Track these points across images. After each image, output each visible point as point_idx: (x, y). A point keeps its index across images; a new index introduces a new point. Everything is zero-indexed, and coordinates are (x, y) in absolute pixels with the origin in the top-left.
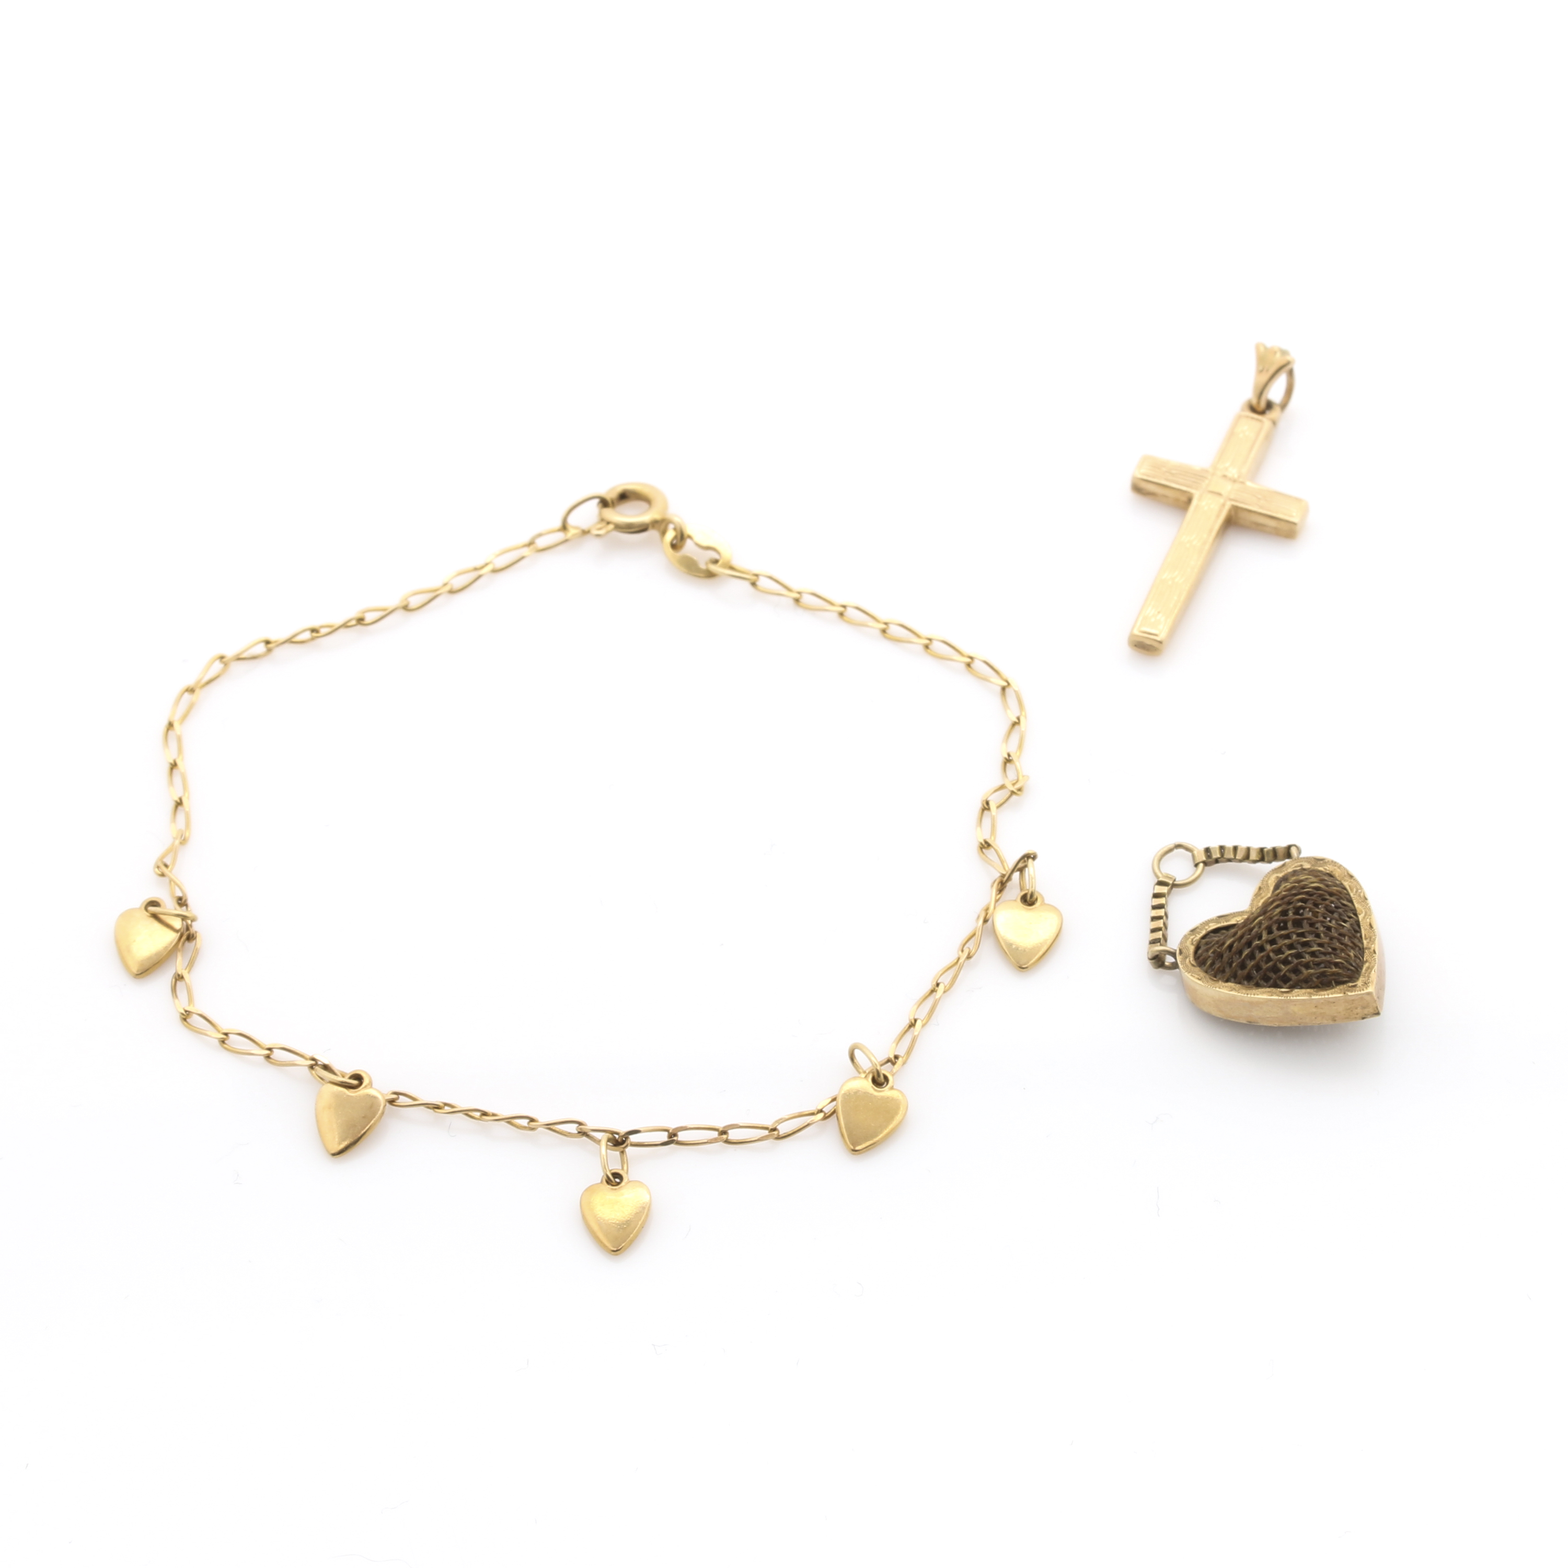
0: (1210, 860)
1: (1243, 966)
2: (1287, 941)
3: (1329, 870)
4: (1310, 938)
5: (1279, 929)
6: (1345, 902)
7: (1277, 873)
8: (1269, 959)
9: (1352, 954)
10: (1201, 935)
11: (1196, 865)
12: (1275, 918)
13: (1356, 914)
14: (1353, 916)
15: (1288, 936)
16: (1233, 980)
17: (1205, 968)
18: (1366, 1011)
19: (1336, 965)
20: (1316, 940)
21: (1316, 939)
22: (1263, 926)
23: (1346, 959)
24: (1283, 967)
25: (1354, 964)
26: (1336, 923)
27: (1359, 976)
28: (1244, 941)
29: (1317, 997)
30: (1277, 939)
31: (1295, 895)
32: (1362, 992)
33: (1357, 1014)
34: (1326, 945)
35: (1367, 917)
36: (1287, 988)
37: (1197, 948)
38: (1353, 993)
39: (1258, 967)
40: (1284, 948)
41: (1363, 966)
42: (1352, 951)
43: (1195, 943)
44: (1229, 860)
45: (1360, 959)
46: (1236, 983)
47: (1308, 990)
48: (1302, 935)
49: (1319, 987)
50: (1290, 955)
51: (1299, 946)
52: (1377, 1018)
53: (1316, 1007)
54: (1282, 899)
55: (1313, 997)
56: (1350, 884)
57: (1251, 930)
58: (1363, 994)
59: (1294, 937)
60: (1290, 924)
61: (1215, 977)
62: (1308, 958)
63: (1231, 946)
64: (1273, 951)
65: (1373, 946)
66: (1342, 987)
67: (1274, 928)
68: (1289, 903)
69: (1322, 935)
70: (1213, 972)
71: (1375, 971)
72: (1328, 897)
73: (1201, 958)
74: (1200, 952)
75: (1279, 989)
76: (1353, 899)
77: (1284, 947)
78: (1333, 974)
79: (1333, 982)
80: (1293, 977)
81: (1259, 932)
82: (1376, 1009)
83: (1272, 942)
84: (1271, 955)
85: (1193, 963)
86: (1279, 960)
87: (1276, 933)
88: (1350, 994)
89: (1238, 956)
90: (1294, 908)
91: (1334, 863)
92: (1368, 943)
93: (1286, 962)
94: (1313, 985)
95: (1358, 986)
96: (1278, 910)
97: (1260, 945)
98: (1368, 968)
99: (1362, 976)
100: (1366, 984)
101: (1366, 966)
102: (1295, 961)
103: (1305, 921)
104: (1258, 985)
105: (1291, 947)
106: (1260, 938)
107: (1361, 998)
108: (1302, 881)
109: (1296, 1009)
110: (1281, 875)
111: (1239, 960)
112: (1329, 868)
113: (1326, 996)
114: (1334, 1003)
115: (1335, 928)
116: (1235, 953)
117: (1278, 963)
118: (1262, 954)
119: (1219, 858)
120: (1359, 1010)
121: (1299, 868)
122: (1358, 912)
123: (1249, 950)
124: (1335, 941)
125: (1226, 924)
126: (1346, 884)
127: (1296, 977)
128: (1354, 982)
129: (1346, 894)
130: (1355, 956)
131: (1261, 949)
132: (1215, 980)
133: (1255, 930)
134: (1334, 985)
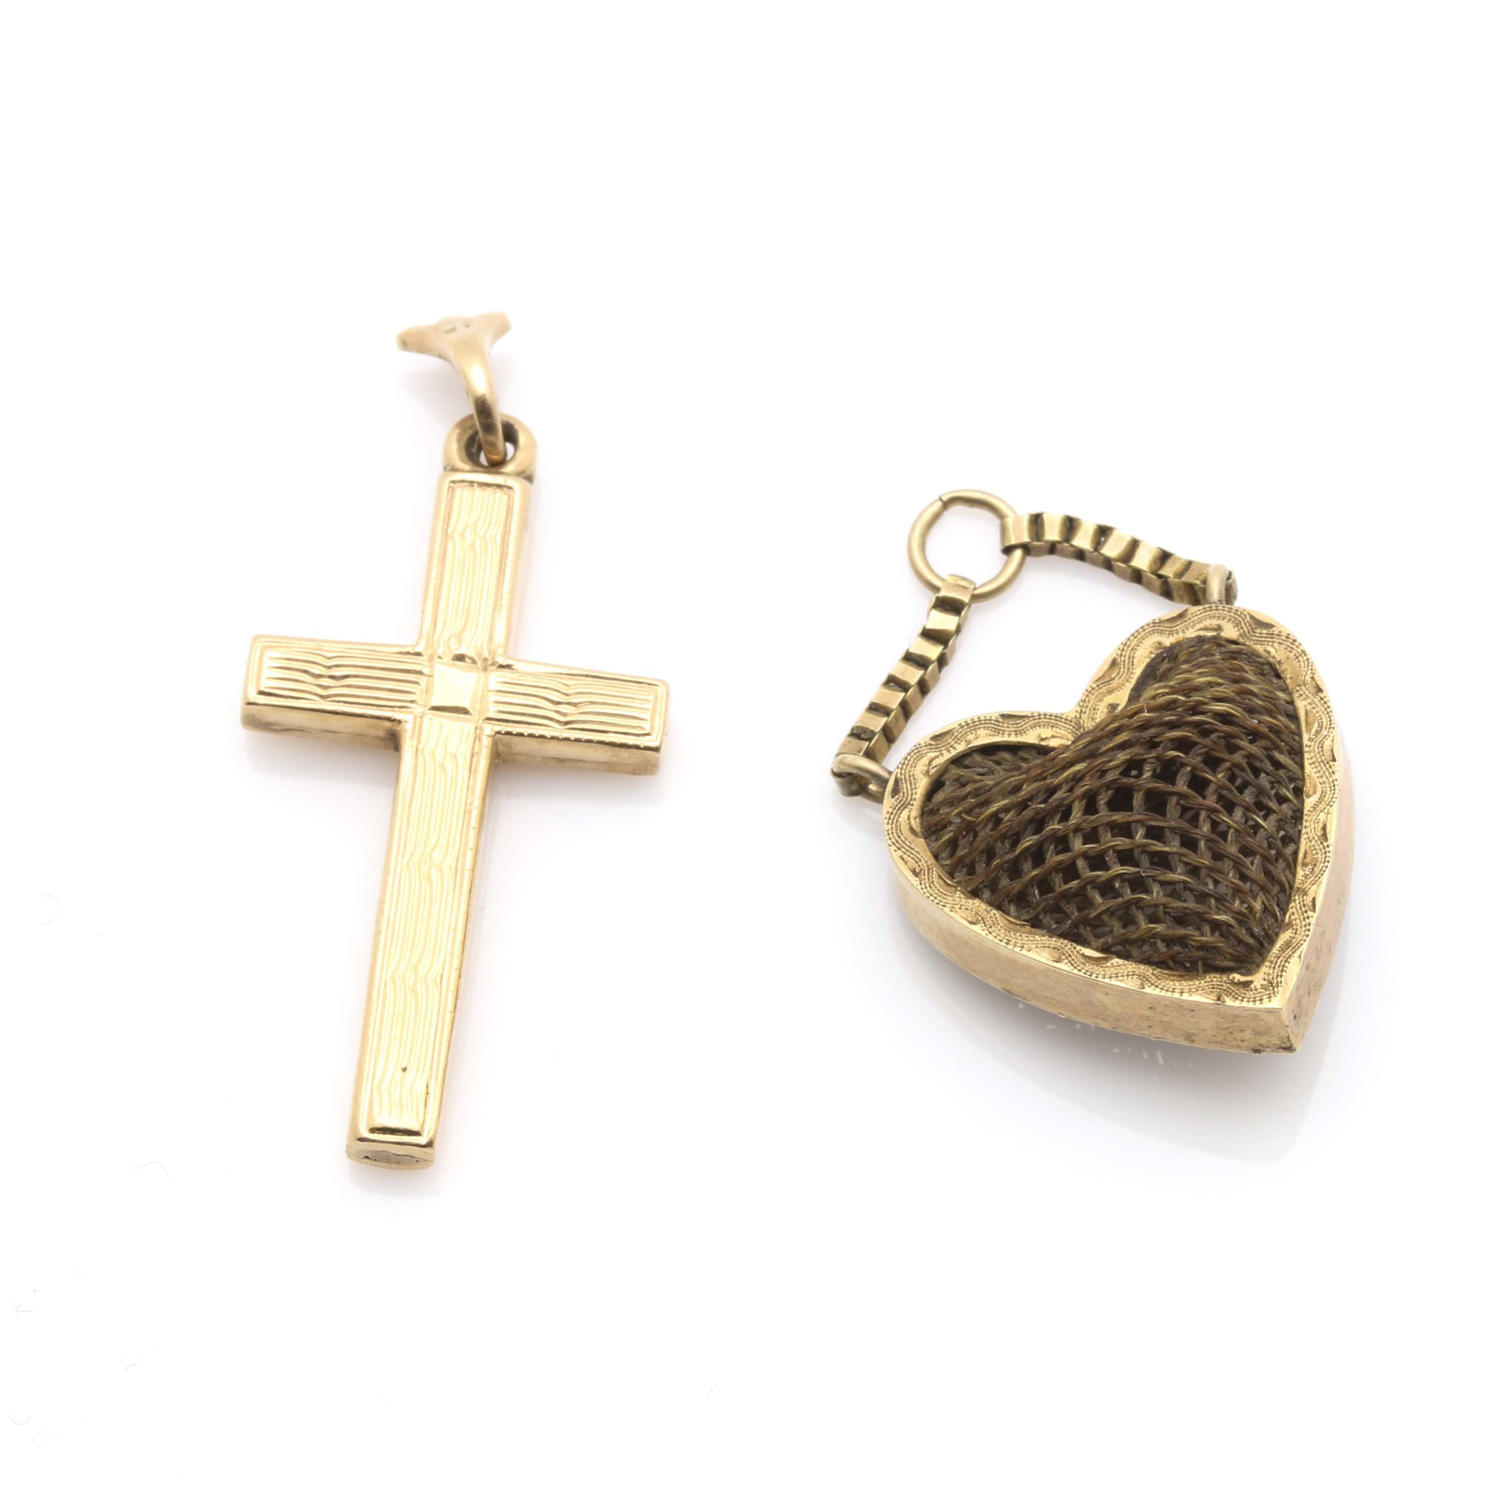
0: (1036, 543)
1: (1014, 871)
2: (1121, 842)
3: (1274, 657)
4: (1173, 846)
5: (1113, 806)
6: (1283, 758)
7: (1161, 632)
8: (1070, 871)
9: (1258, 906)
10: (954, 753)
11: (1008, 550)
12: (1110, 776)
13: (1299, 792)
14: (1290, 796)
15: (1125, 830)
16: (987, 894)
17: (935, 845)
18: (1263, 1040)
19: (1216, 926)
20: (1185, 855)
21: (1184, 851)
22: (1079, 791)
23: (1240, 918)
24: (1098, 899)
25: (1256, 930)
26: (1244, 814)
27: (1264, 959)
28: (1028, 814)
29: (1157, 992)
30: (1101, 830)
31: (1172, 726)
32: (1258, 1005)
33: (1242, 1041)
34: (1203, 873)
35: (1321, 806)
36: (1097, 949)
37: (936, 785)
38: (1237, 1004)
39: (1044, 885)
40: (1110, 857)
41: (1277, 935)
42: (1261, 897)
43: (932, 771)
44: (1080, 555)
45: (1275, 916)
46: (991, 904)
47: (1142, 968)
48: (1155, 833)
49: (1168, 967)
50: (1120, 876)
51: (1144, 860)
52: (1286, 1054)
53: (1151, 1008)
54: (1143, 727)
55: (1149, 990)
56: (1309, 707)
57: (1052, 791)
58: (1259, 1010)
59: (1140, 835)
60: (1138, 799)
61: (951, 875)
62: (1157, 894)
63: (996, 819)
64: (1085, 855)
65: (1314, 887)
66: (1214, 978)
67: (1102, 800)
68: (1152, 744)
69: (1202, 844)
70: (948, 862)
71: (1300, 957)
72: (1244, 743)
73: (935, 819)
74: (939, 797)
75: (1078, 948)
76: (1306, 749)
77: (1111, 852)
78: (1203, 947)
79: (1200, 963)
80: (1118, 929)
81: (1067, 802)
82: (1285, 1040)
83: (1092, 836)
84: (1081, 864)
85: (916, 824)
86: (1093, 882)
87: (1104, 814)
88: (1229, 1002)
89: (1007, 845)
90: (1158, 758)
91: (1290, 641)
92: (1306, 876)
93: (1107, 889)
94: (1154, 959)
95: (1252, 986)
96: (1122, 757)
97: (1060, 834)
98: (1288, 944)
99: (1267, 964)
100: (1271, 986)
101: (1284, 937)
102: (1128, 894)
103: (1174, 799)
104: (1035, 924)
105: (1125, 857)
106: (1066, 815)
107: (1254, 1015)
108: (1197, 689)
109: (1108, 1001)
110: (1168, 641)
111: (1010, 856)
112: (1275, 652)
113: (1176, 995)
114: (1192, 1011)
115: (1236, 830)
116: (1003, 837)
117: (1089, 887)
118: (1060, 857)
119: (1059, 542)
120: (1247, 1035)
121: (1210, 634)
122: (1308, 788)
123: (1035, 837)
124: (1227, 864)
125: (1013, 739)
126: (1301, 705)
127: (1122, 931)
128: (1249, 972)
129: (1293, 733)
130: (1265, 909)
131: (1062, 843)
132: (948, 885)
133: (1059, 794)
134: (1200, 970)
